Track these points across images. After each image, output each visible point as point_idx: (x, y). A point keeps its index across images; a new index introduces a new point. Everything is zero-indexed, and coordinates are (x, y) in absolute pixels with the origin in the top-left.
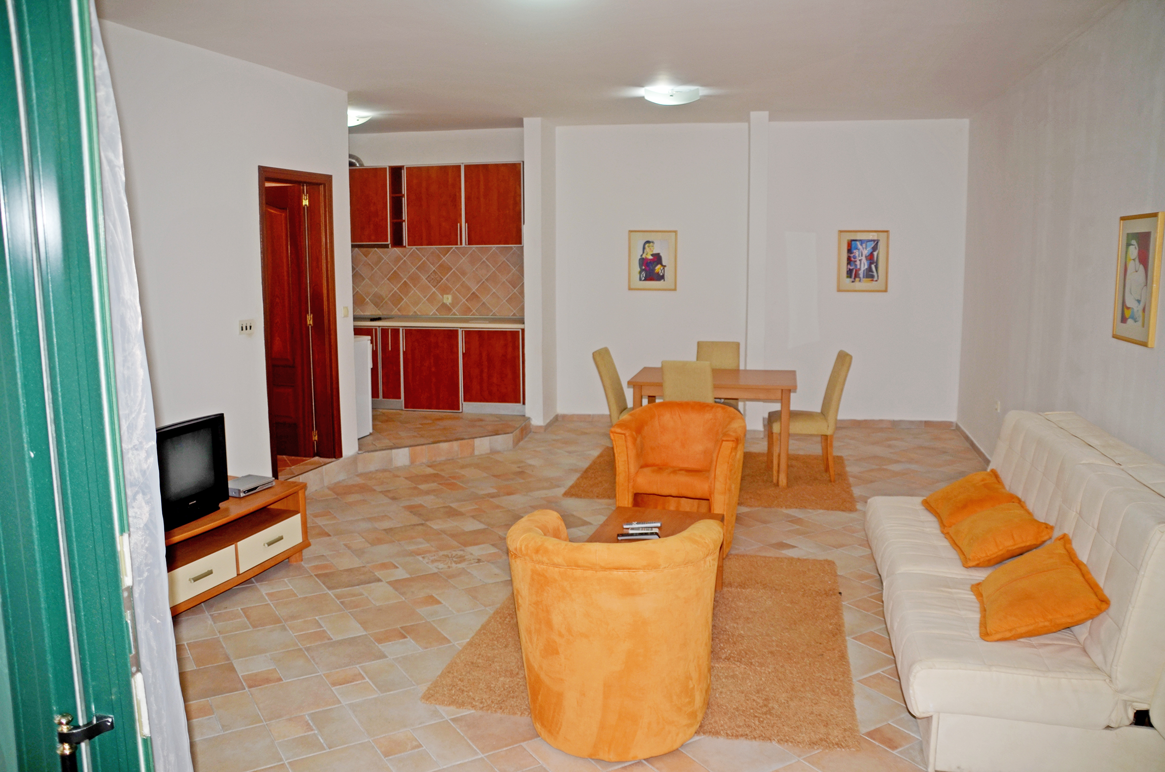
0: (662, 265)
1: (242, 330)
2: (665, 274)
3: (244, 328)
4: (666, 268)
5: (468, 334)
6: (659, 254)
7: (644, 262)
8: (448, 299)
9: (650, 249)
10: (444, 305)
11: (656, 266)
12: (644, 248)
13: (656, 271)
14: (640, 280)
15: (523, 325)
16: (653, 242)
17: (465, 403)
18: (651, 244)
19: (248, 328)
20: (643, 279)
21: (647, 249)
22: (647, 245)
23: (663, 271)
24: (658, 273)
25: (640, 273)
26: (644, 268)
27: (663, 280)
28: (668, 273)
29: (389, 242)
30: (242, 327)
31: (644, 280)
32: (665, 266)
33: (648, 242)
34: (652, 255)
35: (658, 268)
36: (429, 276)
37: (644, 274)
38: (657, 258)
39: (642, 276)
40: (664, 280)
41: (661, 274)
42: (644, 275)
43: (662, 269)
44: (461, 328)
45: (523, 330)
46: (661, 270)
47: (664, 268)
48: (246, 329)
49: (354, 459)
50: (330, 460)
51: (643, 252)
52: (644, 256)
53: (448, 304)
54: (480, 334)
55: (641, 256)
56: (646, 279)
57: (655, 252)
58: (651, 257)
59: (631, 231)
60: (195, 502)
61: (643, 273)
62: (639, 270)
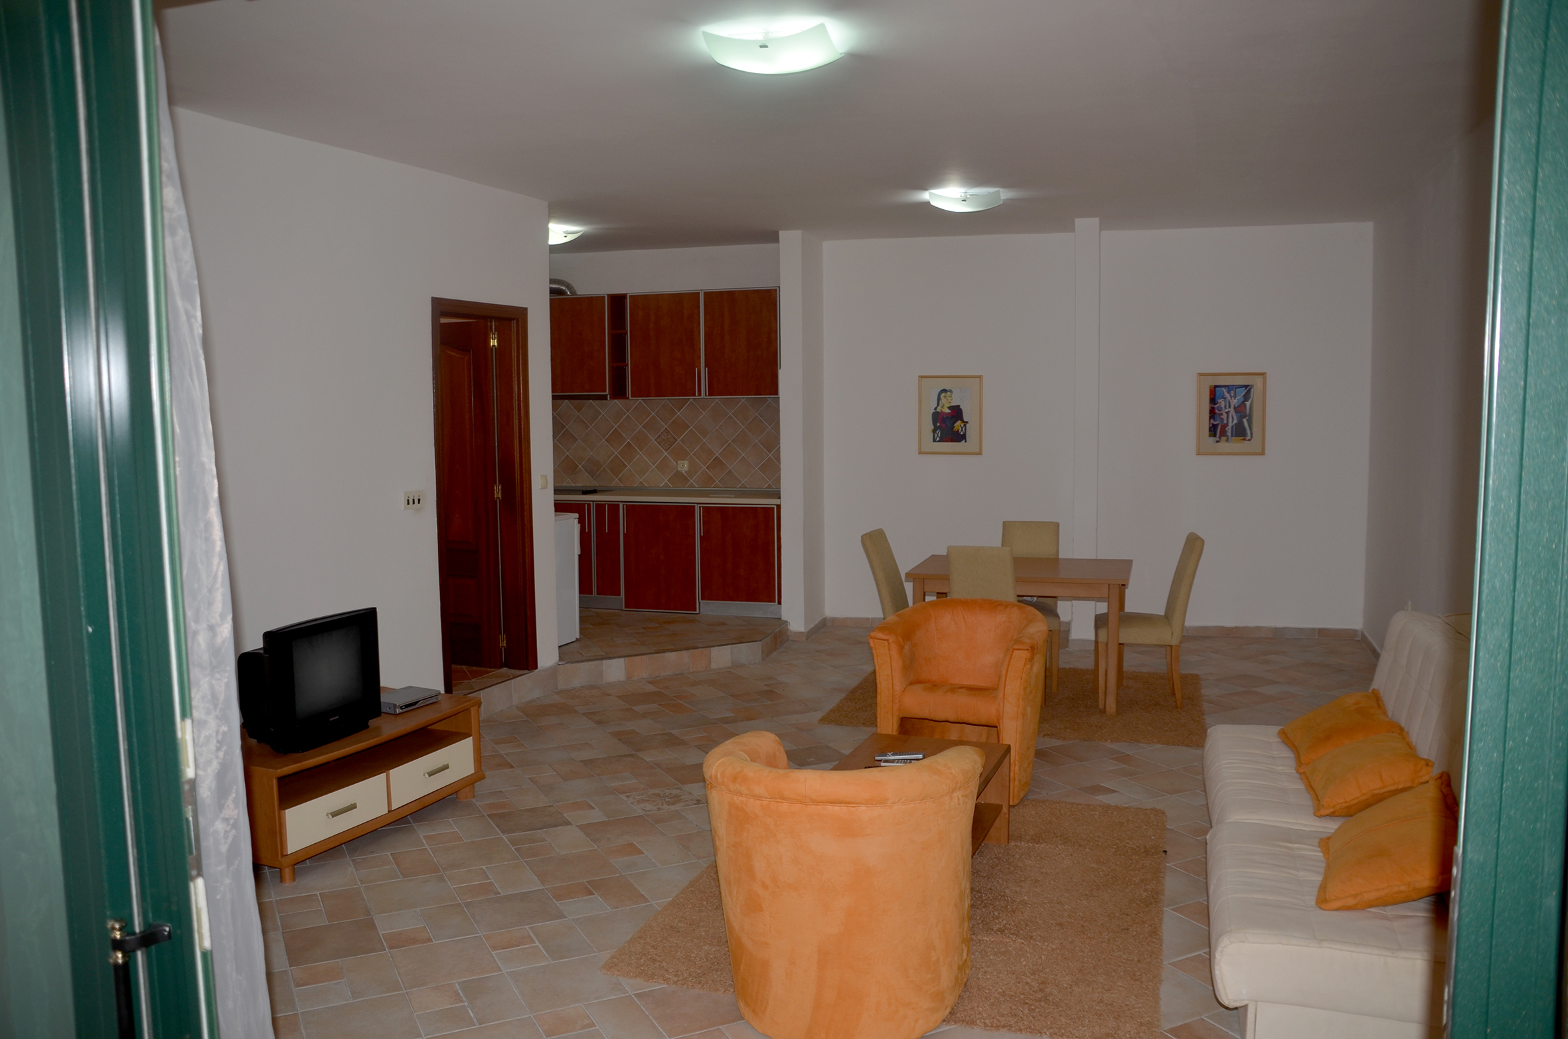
0: (963, 422)
1: (408, 504)
2: (967, 433)
3: (411, 502)
4: (967, 425)
5: (708, 511)
6: (959, 406)
7: (937, 417)
8: (684, 466)
9: (947, 400)
10: (678, 474)
11: (955, 422)
12: (939, 399)
13: (955, 429)
14: (934, 441)
15: (779, 500)
16: (951, 391)
17: (703, 602)
18: (949, 393)
19: (416, 501)
20: (938, 439)
21: (943, 400)
22: (943, 395)
23: (964, 429)
24: (958, 431)
25: (934, 431)
26: (938, 424)
27: (964, 441)
28: (971, 432)
29: (607, 393)
30: (408, 500)
31: (939, 441)
32: (967, 422)
33: (944, 391)
34: (949, 408)
35: (958, 425)
36: (659, 436)
37: (939, 433)
38: (957, 413)
39: (936, 435)
40: (966, 442)
41: (962, 433)
42: (939, 435)
43: (962, 425)
44: (698, 504)
45: (779, 507)
46: (962, 428)
47: (965, 425)
48: (414, 503)
49: (553, 672)
50: (521, 672)
51: (938, 405)
52: (938, 410)
53: (683, 472)
54: (723, 511)
55: (936, 409)
56: (941, 440)
57: (953, 404)
58: (949, 411)
59: (922, 377)
60: (337, 717)
61: (937, 432)
62: (932, 427)
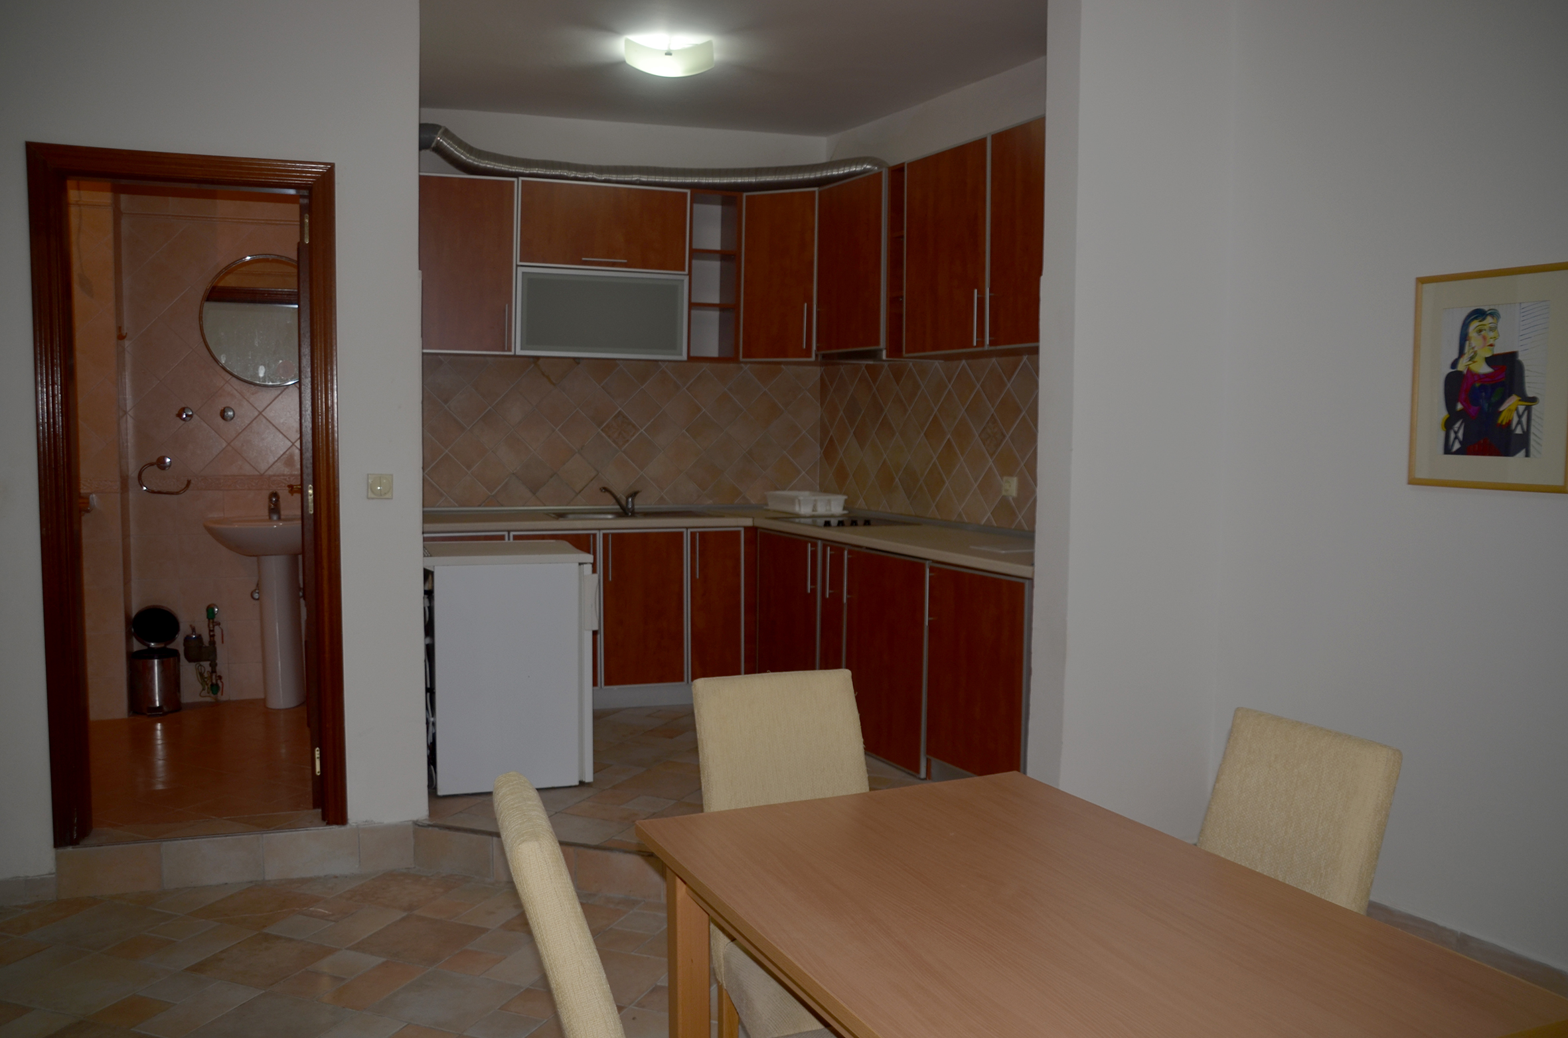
0: (1524, 398)
2: (1533, 430)
4: (1535, 408)
6: (1513, 355)
7: (1457, 385)
9: (1484, 338)
11: (1502, 401)
12: (1464, 338)
13: (1503, 419)
14: (1448, 450)
15: (1030, 568)
16: (1494, 314)
17: (928, 759)
18: (1489, 320)
20: (1457, 446)
21: (1475, 340)
22: (1475, 325)
23: (1524, 419)
24: (1509, 423)
25: (1448, 425)
26: (1459, 407)
27: (1523, 452)
28: (1544, 428)
31: (1458, 452)
32: (1534, 400)
33: (1479, 314)
34: (1490, 361)
35: (1511, 407)
36: (984, 428)
37: (1459, 428)
38: (1508, 373)
39: (1452, 436)
40: (1527, 455)
41: (1519, 431)
42: (1460, 435)
43: (1521, 408)
46: (1520, 417)
47: (1528, 409)
51: (1461, 353)
52: (1461, 367)
55: (1454, 364)
56: (1467, 449)
57: (1498, 350)
58: (1484, 369)
59: (1422, 281)
61: (1457, 425)
62: (1443, 414)
